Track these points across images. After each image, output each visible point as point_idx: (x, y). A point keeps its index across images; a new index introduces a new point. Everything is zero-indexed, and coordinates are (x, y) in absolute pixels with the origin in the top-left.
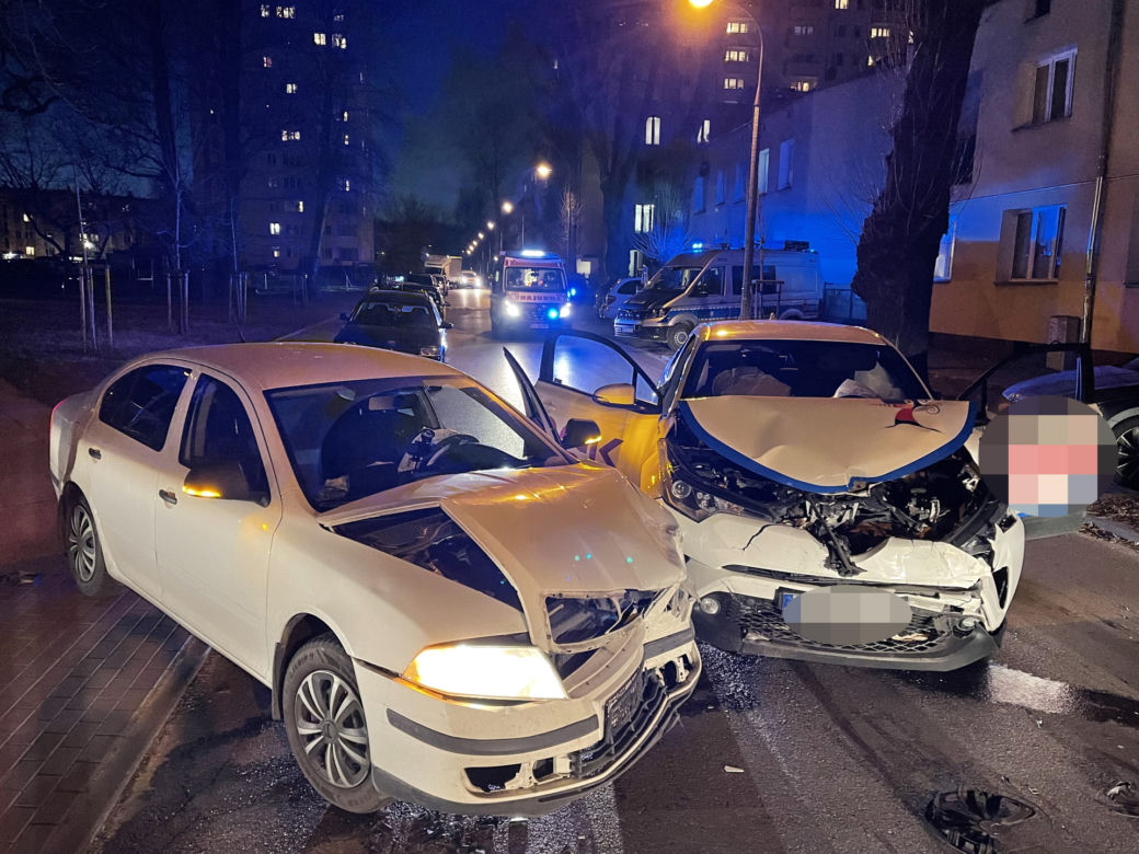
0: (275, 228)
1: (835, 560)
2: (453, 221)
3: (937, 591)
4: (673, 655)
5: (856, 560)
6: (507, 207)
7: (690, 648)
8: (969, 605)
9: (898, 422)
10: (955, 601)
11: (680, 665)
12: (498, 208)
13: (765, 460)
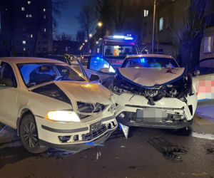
0: (24, 42)
1: (150, 103)
2: (75, 40)
3: (173, 109)
4: (109, 121)
5: (155, 102)
6: (91, 35)
7: (114, 120)
8: (181, 112)
9: (167, 72)
10: (177, 111)
11: (112, 124)
12: (88, 35)
13: (135, 81)
